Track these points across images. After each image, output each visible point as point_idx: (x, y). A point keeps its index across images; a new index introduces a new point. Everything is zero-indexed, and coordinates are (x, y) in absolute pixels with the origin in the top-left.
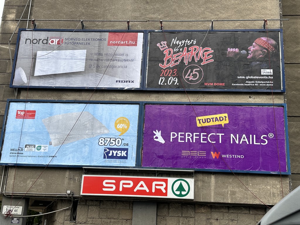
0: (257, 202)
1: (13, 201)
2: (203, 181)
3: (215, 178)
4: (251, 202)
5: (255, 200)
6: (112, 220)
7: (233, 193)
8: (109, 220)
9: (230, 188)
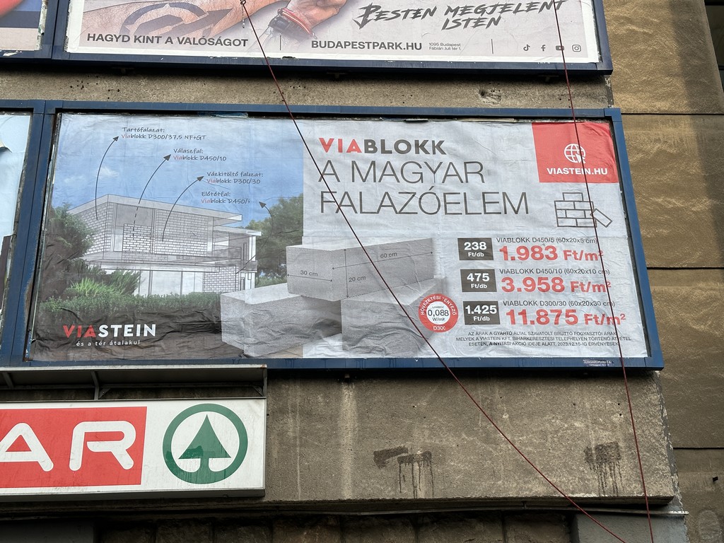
0: (536, 489)
2: (307, 414)
4: (512, 488)
5: (528, 482)
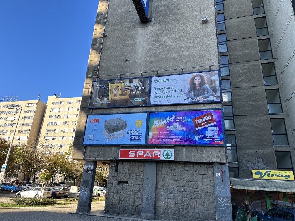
1: (89, 163)
2: (179, 151)
3: (185, 149)
4: (205, 161)
6: (135, 172)
7: (195, 156)
8: (133, 172)
9: (193, 154)
